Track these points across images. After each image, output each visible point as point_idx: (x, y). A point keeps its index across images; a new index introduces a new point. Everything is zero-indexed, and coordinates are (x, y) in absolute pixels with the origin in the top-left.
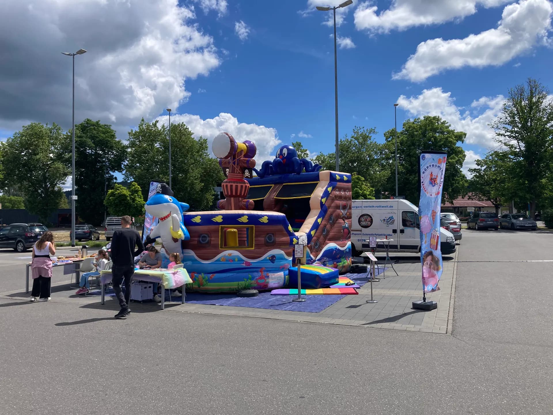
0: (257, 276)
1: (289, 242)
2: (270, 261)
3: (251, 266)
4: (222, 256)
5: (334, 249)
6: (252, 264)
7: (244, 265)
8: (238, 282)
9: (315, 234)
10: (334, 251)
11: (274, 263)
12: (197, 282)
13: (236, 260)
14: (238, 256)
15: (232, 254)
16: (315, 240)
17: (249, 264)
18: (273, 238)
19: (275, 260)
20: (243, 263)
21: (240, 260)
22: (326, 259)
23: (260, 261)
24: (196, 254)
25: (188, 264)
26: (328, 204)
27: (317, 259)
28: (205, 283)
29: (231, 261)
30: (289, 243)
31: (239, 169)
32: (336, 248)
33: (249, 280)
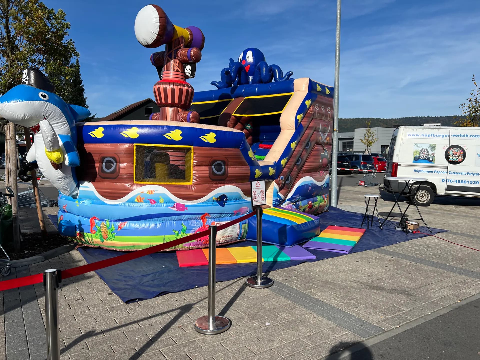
0: (196, 227)
1: (249, 174)
2: (218, 204)
3: (186, 211)
4: (138, 194)
5: (310, 185)
6: (188, 208)
7: (175, 209)
8: (163, 236)
9: (286, 164)
10: (310, 188)
11: (223, 206)
12: (98, 234)
13: (162, 200)
14: (164, 195)
15: (154, 191)
16: (286, 172)
17: (183, 207)
18: (223, 167)
19: (226, 201)
20: (174, 207)
21: (168, 201)
22: (299, 198)
23: (201, 203)
24: (96, 188)
25: (85, 204)
26: (306, 123)
27: (287, 199)
28: (110, 235)
29: (153, 202)
30: (247, 176)
31: (177, 65)
32: (312, 184)
33: (182, 233)
